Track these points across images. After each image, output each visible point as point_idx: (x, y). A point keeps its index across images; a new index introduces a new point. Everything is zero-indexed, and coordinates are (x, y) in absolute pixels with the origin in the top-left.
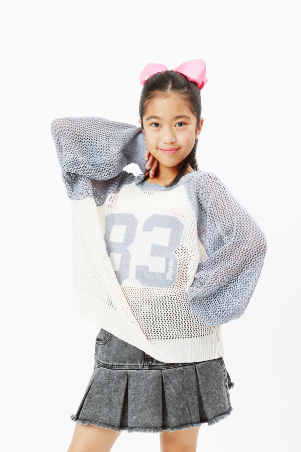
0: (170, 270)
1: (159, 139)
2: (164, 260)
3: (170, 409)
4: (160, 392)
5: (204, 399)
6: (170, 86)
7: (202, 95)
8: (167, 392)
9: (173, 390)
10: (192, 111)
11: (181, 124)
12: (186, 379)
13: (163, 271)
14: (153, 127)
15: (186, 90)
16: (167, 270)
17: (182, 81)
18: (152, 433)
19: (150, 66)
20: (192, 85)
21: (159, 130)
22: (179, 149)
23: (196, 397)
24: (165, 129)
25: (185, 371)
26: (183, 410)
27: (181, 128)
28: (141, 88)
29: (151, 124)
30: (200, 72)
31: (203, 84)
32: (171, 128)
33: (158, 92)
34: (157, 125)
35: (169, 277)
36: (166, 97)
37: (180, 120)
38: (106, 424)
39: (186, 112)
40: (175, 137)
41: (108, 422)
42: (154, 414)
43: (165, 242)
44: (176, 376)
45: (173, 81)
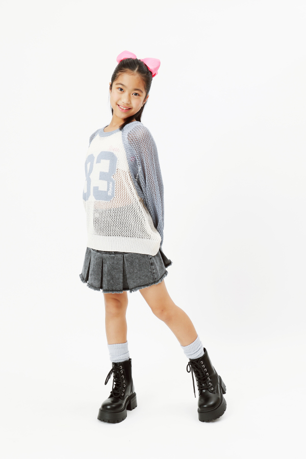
0: (110, 189)
1: (120, 99)
2: (106, 182)
4: (101, 267)
5: (128, 276)
6: (137, 69)
7: (153, 82)
10: (145, 89)
11: (136, 94)
12: (115, 262)
13: (106, 190)
14: (119, 91)
15: (145, 75)
16: (108, 189)
17: (145, 68)
19: (125, 52)
20: (150, 73)
21: (122, 93)
22: (130, 109)
23: (122, 275)
24: (126, 94)
25: (116, 257)
27: (135, 97)
28: (116, 64)
29: (118, 88)
30: (156, 67)
31: (155, 75)
32: (129, 94)
33: (128, 70)
34: (121, 90)
35: (109, 194)
36: (132, 75)
37: (137, 92)
39: (142, 88)
40: (130, 101)
44: (109, 259)
45: (140, 67)
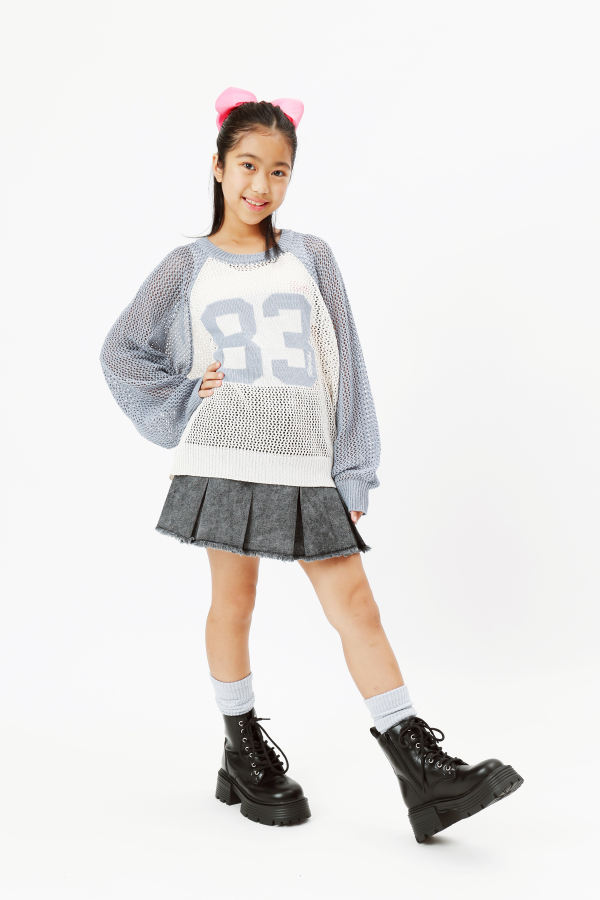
0: (309, 364)
2: (301, 351)
3: (308, 534)
6: (275, 123)
8: (305, 512)
9: (312, 510)
11: (278, 173)
14: (244, 169)
18: (280, 561)
21: (252, 174)
22: (266, 203)
24: (260, 174)
26: (325, 535)
27: (278, 178)
29: (243, 163)
32: (267, 175)
33: (259, 126)
34: (249, 166)
35: (310, 373)
37: (278, 168)
38: (225, 544)
40: (269, 188)
41: (229, 542)
42: (286, 537)
43: (296, 328)
